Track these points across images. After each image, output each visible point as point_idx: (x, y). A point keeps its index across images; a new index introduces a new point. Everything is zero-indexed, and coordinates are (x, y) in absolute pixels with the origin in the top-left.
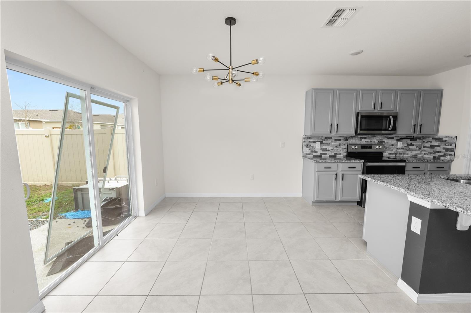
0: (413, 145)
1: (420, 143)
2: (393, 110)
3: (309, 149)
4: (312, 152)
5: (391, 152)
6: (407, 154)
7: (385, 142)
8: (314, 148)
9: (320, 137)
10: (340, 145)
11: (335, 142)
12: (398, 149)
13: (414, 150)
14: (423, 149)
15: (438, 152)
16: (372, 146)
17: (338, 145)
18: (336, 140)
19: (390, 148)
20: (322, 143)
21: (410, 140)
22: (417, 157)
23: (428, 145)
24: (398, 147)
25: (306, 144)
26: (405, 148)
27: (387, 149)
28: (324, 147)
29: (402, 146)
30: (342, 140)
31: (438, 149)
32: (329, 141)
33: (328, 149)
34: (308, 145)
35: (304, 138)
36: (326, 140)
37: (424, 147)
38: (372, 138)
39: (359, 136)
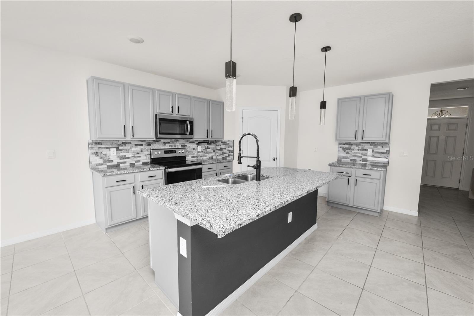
0: (209, 148)
1: (214, 147)
2: (189, 115)
3: (101, 158)
4: (105, 161)
5: (193, 156)
6: (206, 157)
7: (188, 146)
8: (107, 156)
9: (115, 142)
10: (142, 151)
11: (136, 148)
12: (198, 152)
13: (210, 153)
14: (216, 151)
15: (225, 153)
16: (175, 150)
17: (140, 151)
18: (136, 145)
19: (192, 152)
20: (118, 149)
21: (206, 143)
22: (213, 159)
23: (219, 148)
24: (199, 150)
25: (93, 151)
26: (203, 151)
27: (190, 152)
28: (121, 154)
29: (201, 150)
30: (144, 145)
31: (225, 151)
32: (127, 147)
33: (127, 156)
34: (97, 153)
35: (89, 144)
36: (124, 145)
37: (217, 150)
38: (175, 142)
39: (163, 141)
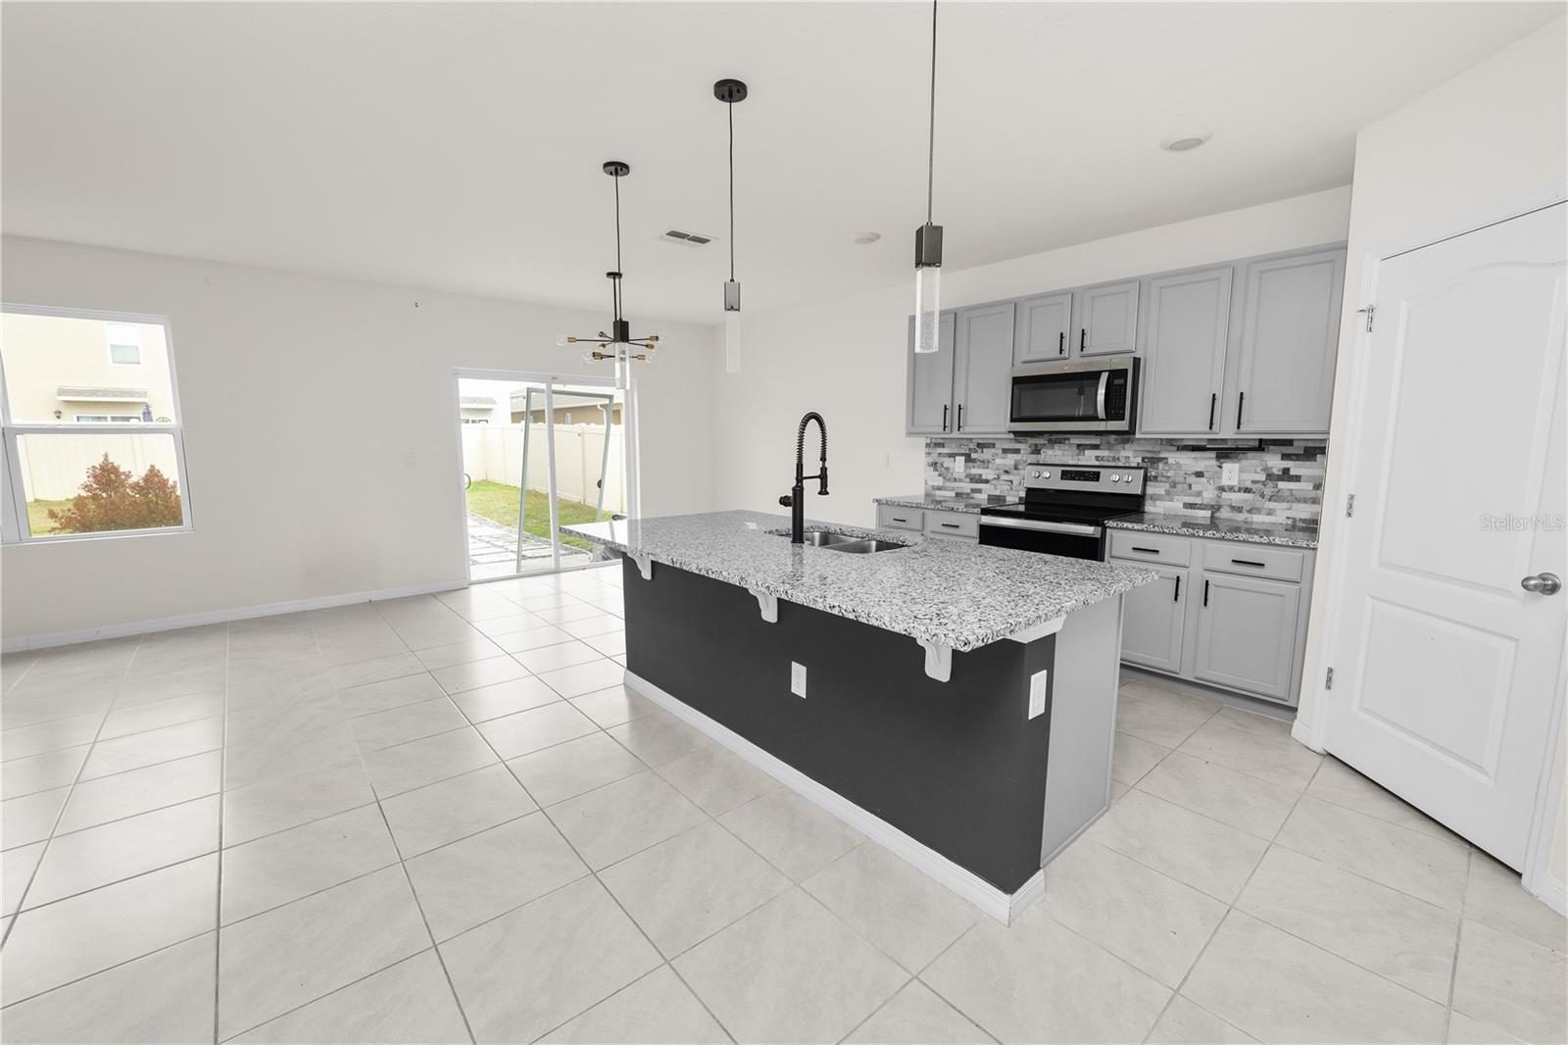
0: (1297, 478)
3: (940, 475)
4: (947, 482)
5: (1191, 500)
6: (1269, 514)
7: (1171, 461)
8: (951, 471)
9: (965, 442)
10: (1016, 468)
11: (1003, 458)
12: (1222, 489)
16: (1099, 473)
17: (1012, 467)
18: (1005, 451)
19: (1190, 486)
20: (968, 459)
21: (1278, 455)
24: (1225, 482)
25: (931, 461)
26: (1254, 487)
27: (1179, 486)
28: (975, 471)
29: (1240, 481)
30: (1022, 452)
32: (987, 454)
33: (984, 477)
34: (936, 463)
35: (927, 445)
36: (980, 450)
38: (1119, 447)
39: (1075, 440)
